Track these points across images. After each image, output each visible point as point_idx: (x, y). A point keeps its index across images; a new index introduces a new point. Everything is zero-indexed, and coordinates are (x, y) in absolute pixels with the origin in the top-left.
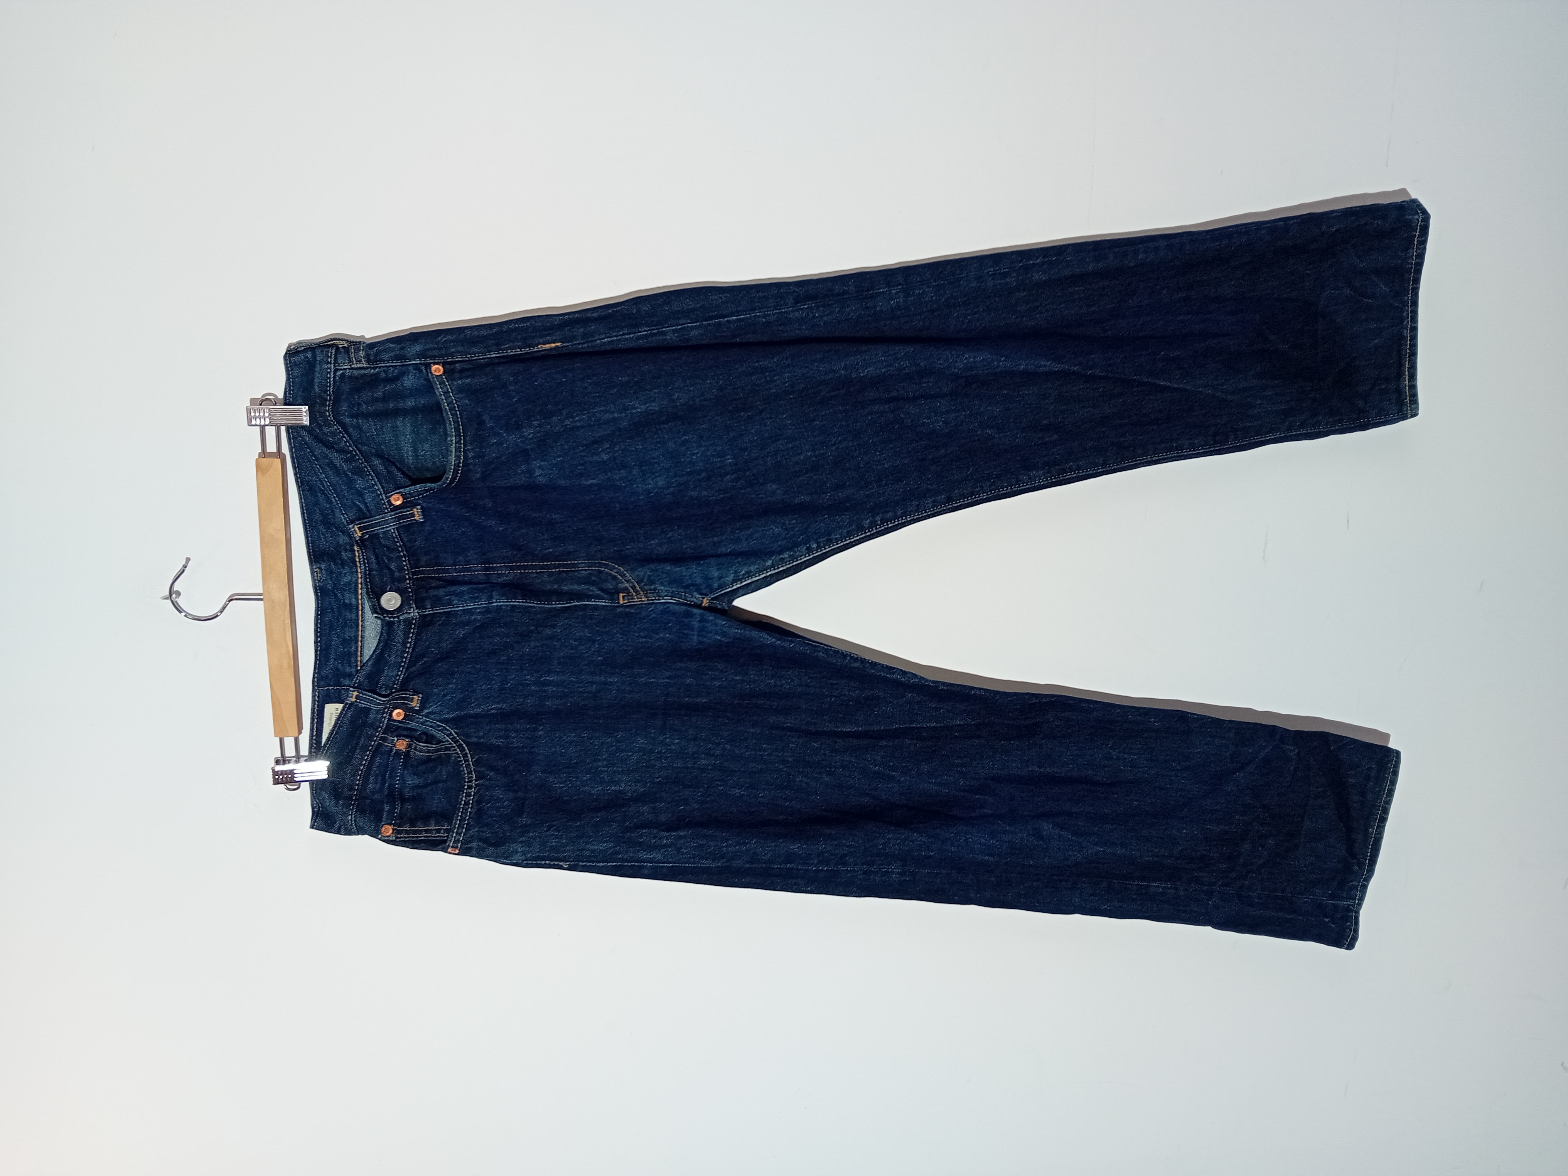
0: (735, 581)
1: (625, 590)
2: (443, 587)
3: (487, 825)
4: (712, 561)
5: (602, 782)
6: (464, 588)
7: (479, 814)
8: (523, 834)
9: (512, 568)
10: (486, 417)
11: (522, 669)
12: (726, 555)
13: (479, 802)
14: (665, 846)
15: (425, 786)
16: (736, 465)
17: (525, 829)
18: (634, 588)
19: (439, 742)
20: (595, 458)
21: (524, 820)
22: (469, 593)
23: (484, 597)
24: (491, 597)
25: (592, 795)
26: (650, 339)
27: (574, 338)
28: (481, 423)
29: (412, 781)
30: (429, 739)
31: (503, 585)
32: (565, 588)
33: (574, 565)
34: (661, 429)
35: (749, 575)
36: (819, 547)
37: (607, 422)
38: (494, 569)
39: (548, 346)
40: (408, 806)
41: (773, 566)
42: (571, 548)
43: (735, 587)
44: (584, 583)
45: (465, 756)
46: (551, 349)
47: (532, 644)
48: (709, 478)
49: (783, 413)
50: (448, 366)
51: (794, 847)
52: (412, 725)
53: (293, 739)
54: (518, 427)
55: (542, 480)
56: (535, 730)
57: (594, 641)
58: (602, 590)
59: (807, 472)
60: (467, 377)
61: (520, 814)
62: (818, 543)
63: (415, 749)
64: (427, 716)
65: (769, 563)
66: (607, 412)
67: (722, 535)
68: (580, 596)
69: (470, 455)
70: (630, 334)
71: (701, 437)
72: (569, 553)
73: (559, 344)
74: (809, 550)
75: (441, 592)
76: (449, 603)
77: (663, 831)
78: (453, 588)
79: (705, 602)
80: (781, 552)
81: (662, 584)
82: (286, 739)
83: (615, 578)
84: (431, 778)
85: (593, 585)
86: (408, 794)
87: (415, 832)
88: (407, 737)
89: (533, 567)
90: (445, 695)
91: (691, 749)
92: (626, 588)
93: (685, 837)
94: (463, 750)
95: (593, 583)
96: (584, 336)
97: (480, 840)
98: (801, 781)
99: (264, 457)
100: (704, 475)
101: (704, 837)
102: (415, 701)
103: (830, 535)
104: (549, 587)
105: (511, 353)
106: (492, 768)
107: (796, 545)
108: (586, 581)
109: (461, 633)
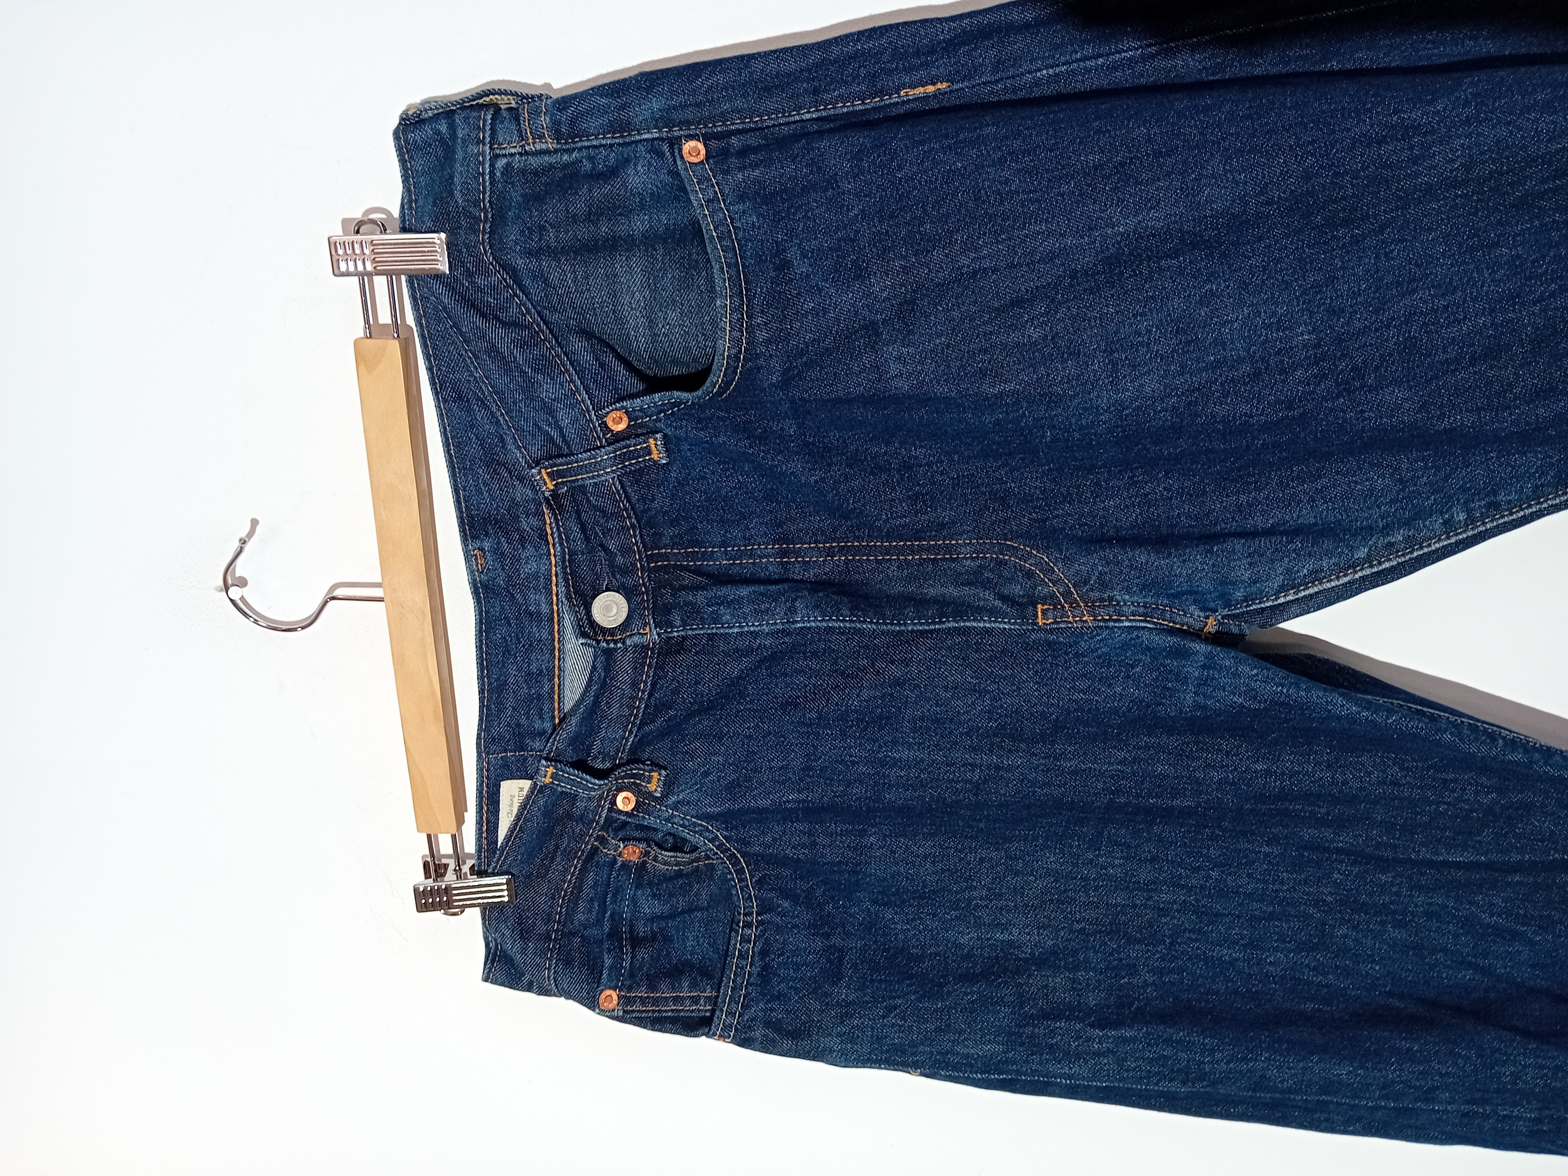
0: (1283, 589)
1: (1051, 598)
2: (704, 588)
3: (779, 997)
4: (1238, 545)
5: (978, 925)
6: (744, 591)
7: (766, 974)
8: (843, 1018)
9: (830, 552)
10: (793, 253)
11: (843, 734)
12: (1269, 533)
13: (764, 953)
14: (1098, 1054)
15: (672, 916)
16: (1317, 346)
17: (847, 1010)
18: (1067, 594)
19: (695, 849)
20: (1014, 337)
21: (843, 992)
22: (751, 601)
23: (780, 610)
24: (792, 610)
25: (960, 946)
26: (1139, 68)
27: (976, 70)
28: (784, 266)
29: (649, 906)
30: (679, 845)
31: (818, 586)
32: (932, 592)
33: (949, 549)
34: (1160, 269)
35: (1316, 576)
36: (1471, 520)
37: (1051, 257)
38: (797, 553)
39: (919, 91)
40: (644, 954)
41: (1368, 560)
42: (946, 515)
43: (1282, 600)
44: (969, 584)
45: (740, 872)
46: (926, 98)
47: (865, 694)
48: (1256, 375)
49: (1430, 230)
50: (713, 143)
51: (1342, 1071)
52: (649, 821)
53: (449, 837)
54: (860, 273)
55: (903, 385)
56: (863, 833)
57: (982, 693)
58: (1004, 598)
59: (1473, 361)
60: (755, 166)
61: (836, 977)
62: (1469, 511)
63: (655, 859)
64: (675, 807)
65: (1362, 553)
66: (1049, 234)
67: (1258, 489)
68: (961, 609)
69: (761, 335)
70: (1096, 57)
71: (1244, 286)
72: (942, 526)
73: (943, 86)
74: (1449, 526)
75: (700, 598)
76: (716, 619)
77: (1092, 1026)
78: (722, 591)
79: (1211, 626)
80: (1386, 530)
81: (1128, 590)
82: (439, 835)
83: (1030, 575)
84: (681, 903)
85: (985, 588)
86: (642, 929)
87: (656, 1001)
88: (639, 840)
89: (870, 550)
90: (706, 774)
91: (1145, 875)
92: (1052, 596)
93: (1134, 1039)
94: (737, 863)
95: (987, 585)
96: (997, 66)
97: (768, 1024)
98: (1345, 936)
99: (371, 337)
100: (1246, 368)
101: (1168, 1042)
102: (655, 780)
103: (1495, 493)
104: (898, 588)
105: (842, 108)
106: (785, 894)
107: (1420, 514)
108: (975, 579)
109: (734, 669)
